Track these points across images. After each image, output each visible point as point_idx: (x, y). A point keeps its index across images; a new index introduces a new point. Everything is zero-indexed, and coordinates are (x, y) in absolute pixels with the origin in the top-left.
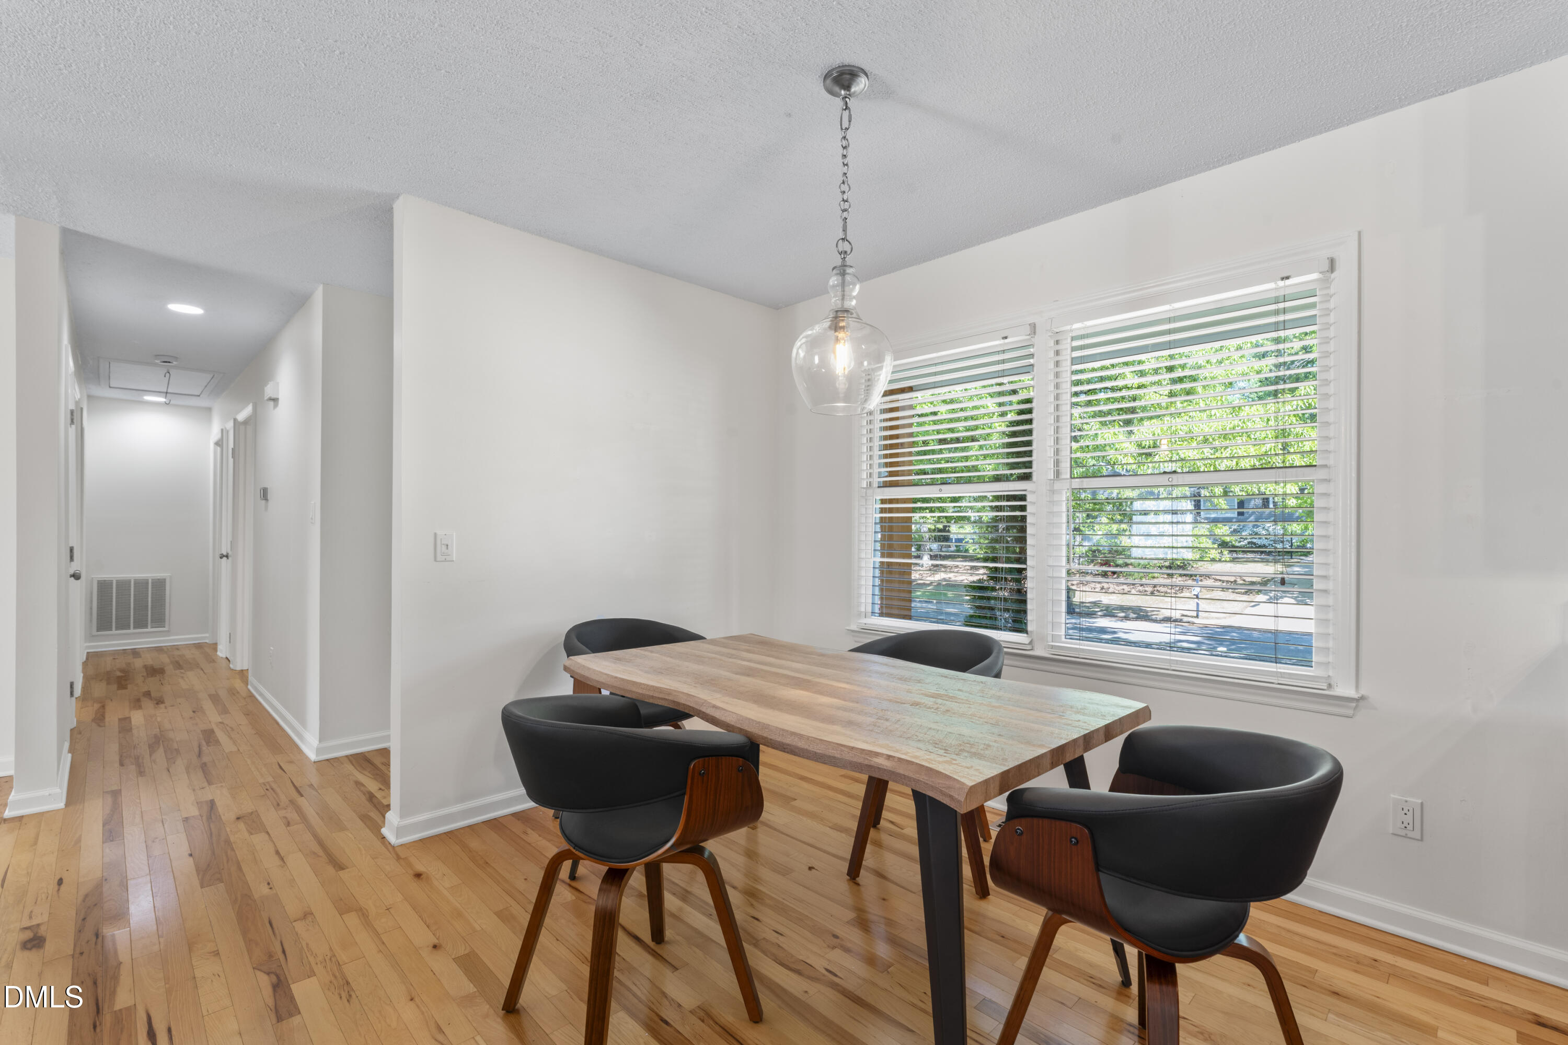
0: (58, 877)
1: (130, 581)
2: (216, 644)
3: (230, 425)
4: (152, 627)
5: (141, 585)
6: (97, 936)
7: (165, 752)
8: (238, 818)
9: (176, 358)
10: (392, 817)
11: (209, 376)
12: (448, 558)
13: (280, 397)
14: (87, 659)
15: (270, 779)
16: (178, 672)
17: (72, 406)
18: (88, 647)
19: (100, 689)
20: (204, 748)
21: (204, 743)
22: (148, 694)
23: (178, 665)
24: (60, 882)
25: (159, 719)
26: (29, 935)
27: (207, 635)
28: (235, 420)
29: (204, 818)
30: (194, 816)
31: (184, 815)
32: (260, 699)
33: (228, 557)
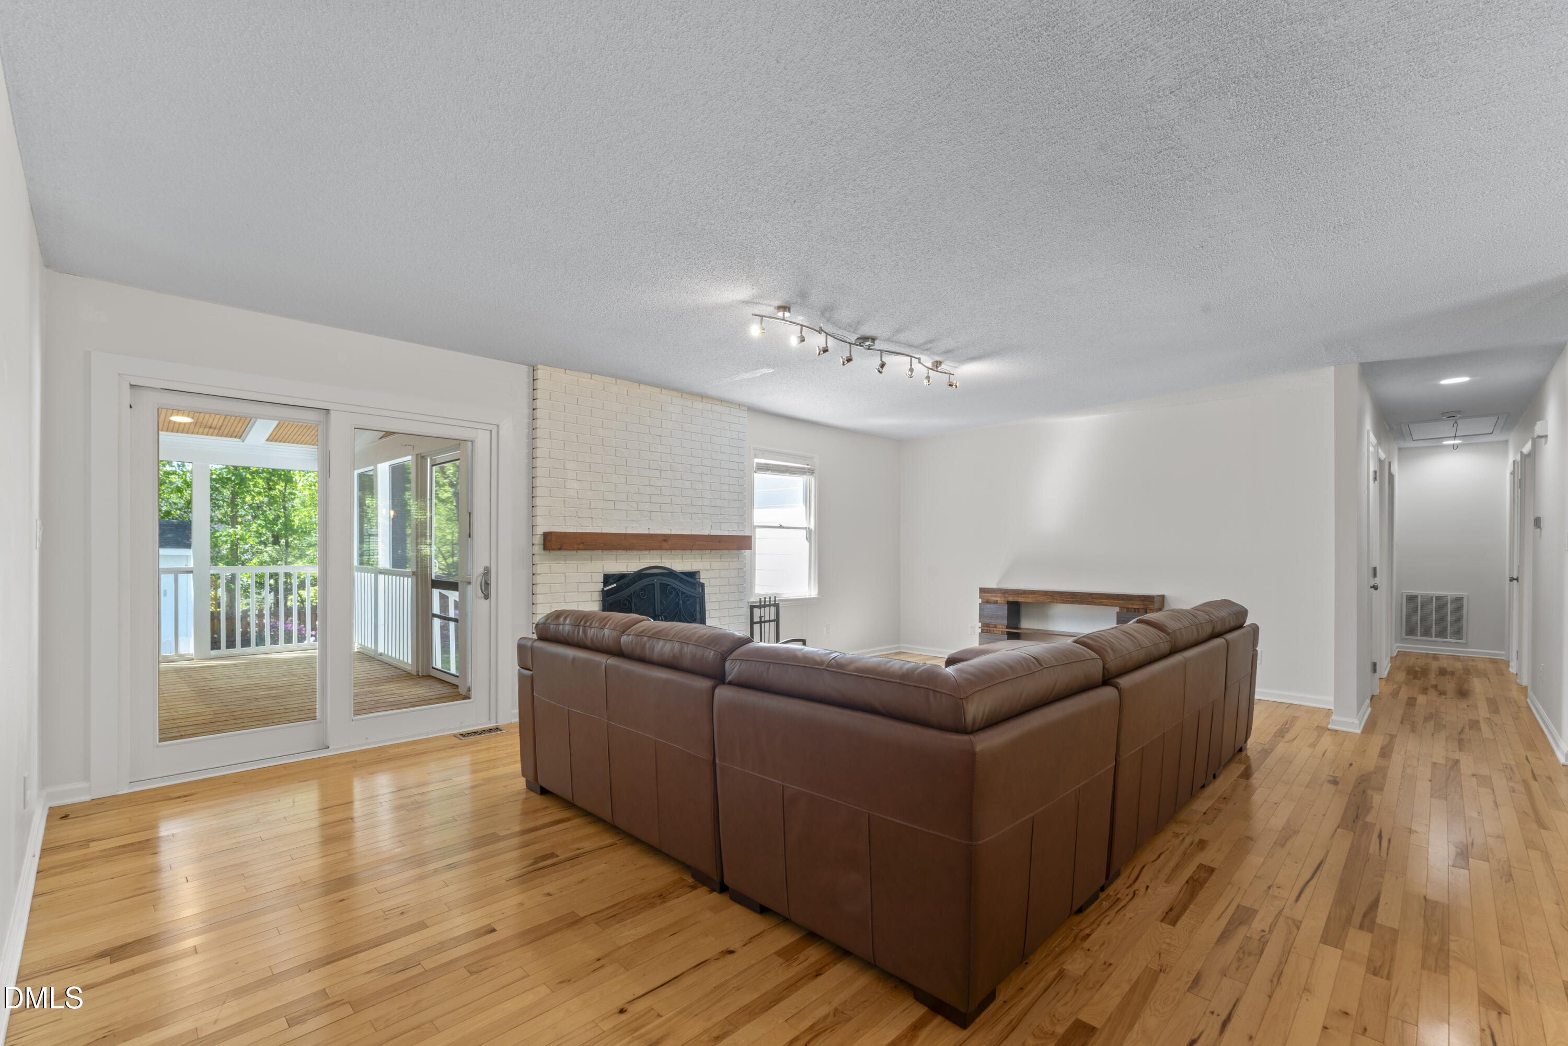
0: (1350, 762)
1: (1432, 597)
2: (1508, 662)
3: (1518, 458)
4: (1451, 638)
5: (1442, 601)
6: (1364, 792)
7: (1435, 725)
8: (1473, 775)
9: (1459, 412)
11: (1494, 419)
13: (1549, 434)
14: (1395, 656)
15: (1513, 763)
17: (1376, 468)
18: (1396, 647)
19: (1400, 676)
20: (1467, 730)
21: (1467, 727)
22: (1435, 687)
23: (1468, 672)
24: (1351, 765)
25: (1437, 704)
26: (1331, 778)
27: (1504, 653)
28: (1522, 453)
29: (1448, 767)
30: (1440, 764)
31: (1434, 761)
32: (1534, 711)
33: (1517, 579)
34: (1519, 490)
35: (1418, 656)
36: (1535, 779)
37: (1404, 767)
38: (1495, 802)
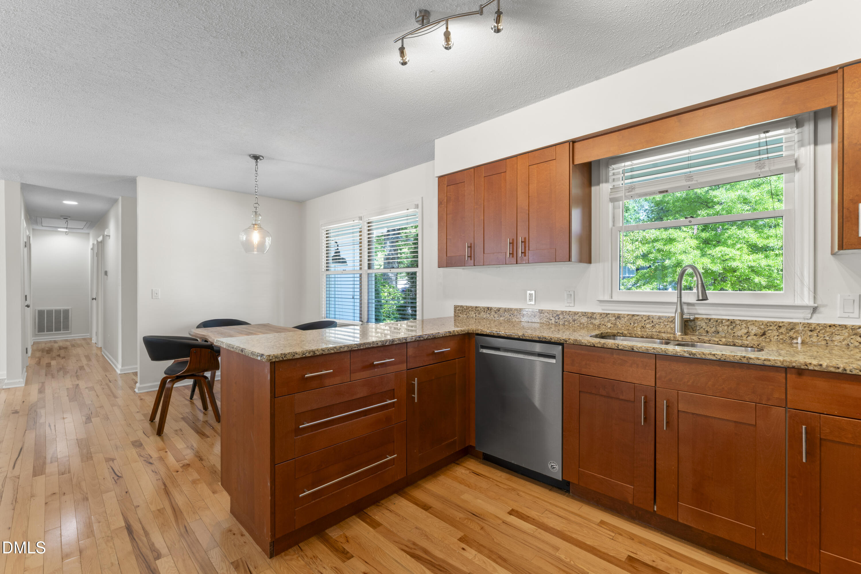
1: (53, 310)
2: (92, 338)
3: (95, 243)
4: (63, 331)
5: (58, 312)
6: (34, 411)
7: (63, 372)
8: (86, 388)
9: (70, 217)
10: (138, 385)
11: (85, 223)
12: (157, 298)
13: (110, 236)
14: (34, 344)
15: (101, 379)
16: (73, 348)
17: (25, 240)
18: (33, 340)
19: (38, 354)
21: (79, 370)
22: (59, 356)
23: (73, 346)
24: (23, 402)
25: (62, 363)
26: (14, 411)
27: (89, 334)
28: (97, 240)
29: (74, 388)
30: (71, 388)
31: (67, 388)
32: (105, 357)
33: (95, 299)
34: (96, 258)
35: (46, 343)
36: (110, 382)
37: (53, 395)
38: (97, 395)
